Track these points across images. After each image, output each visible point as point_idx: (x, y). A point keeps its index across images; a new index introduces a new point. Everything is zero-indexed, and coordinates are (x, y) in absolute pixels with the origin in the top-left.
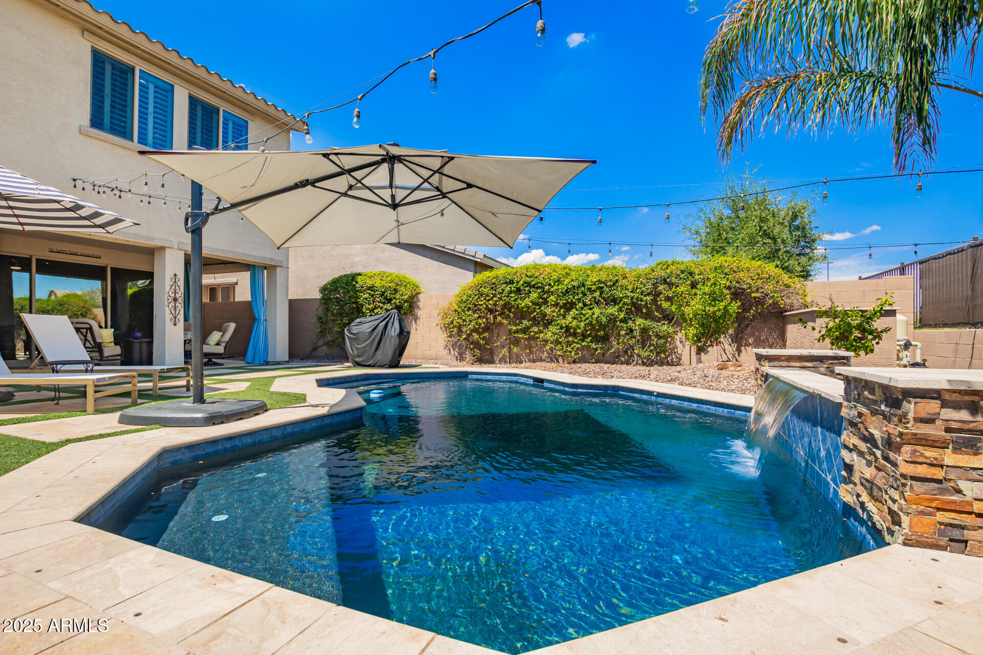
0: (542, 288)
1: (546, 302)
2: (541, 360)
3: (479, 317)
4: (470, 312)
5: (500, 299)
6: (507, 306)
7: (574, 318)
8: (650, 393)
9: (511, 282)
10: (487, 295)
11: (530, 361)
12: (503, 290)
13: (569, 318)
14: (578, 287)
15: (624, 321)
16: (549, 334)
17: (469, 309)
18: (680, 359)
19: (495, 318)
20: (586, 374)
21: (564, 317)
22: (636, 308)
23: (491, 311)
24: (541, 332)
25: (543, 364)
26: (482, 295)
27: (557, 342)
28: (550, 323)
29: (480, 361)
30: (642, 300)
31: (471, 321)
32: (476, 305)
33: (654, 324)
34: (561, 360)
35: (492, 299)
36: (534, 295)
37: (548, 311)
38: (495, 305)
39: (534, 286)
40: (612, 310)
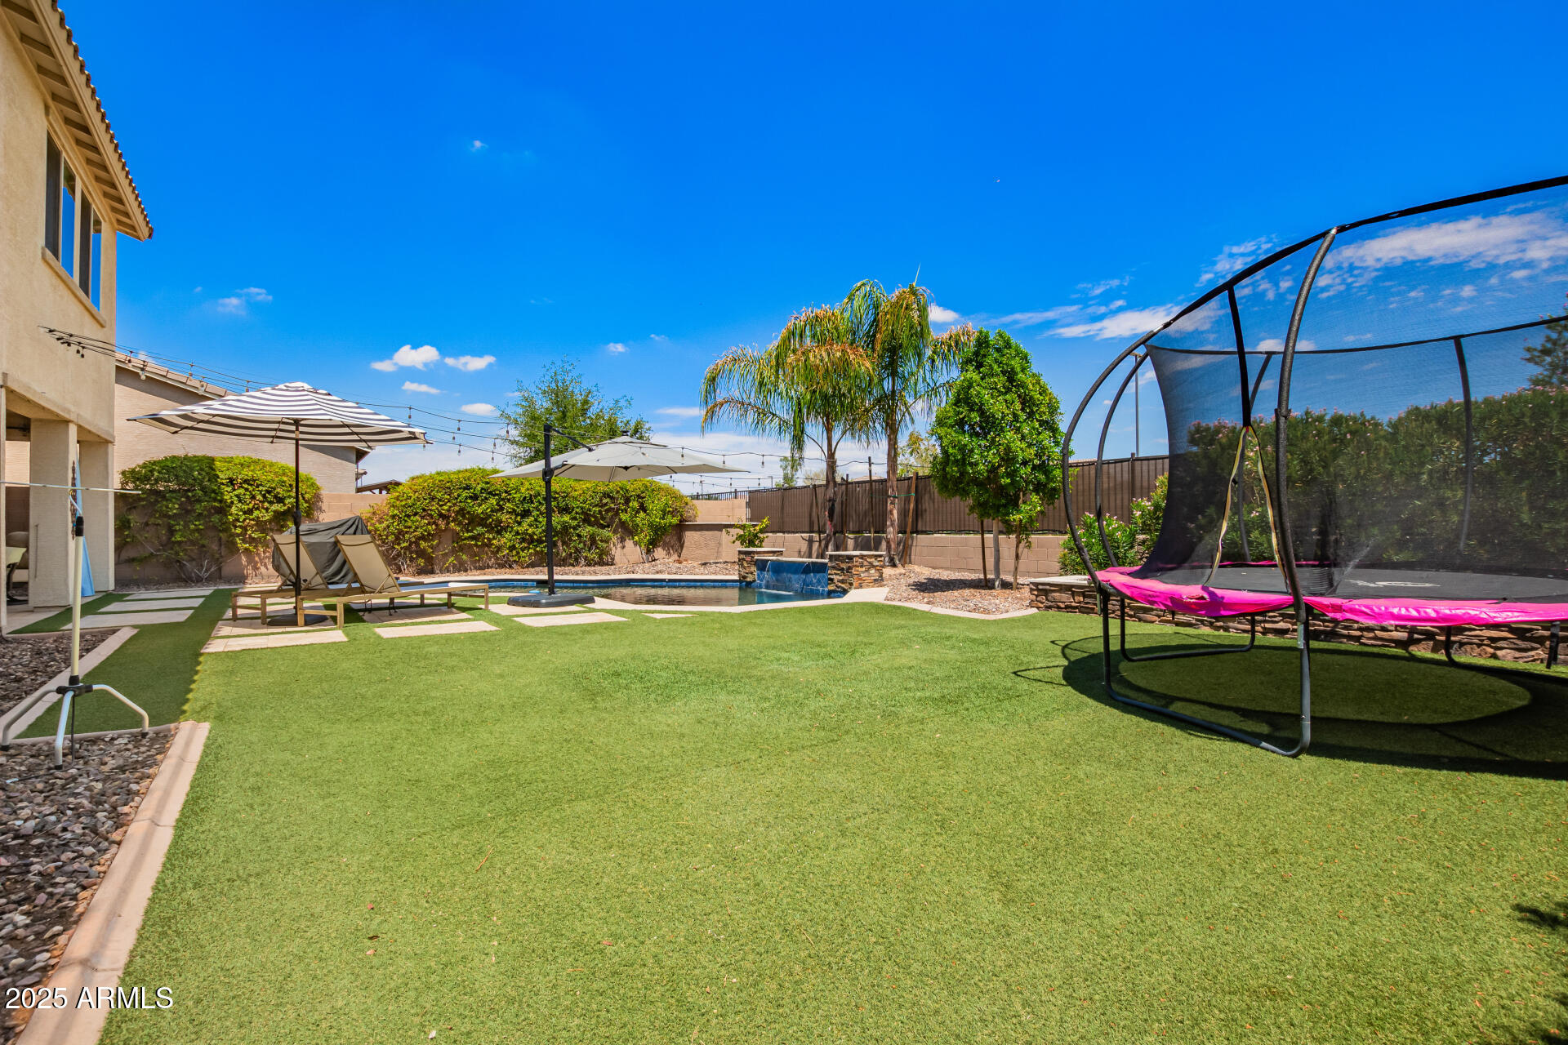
0: (499, 495)
1: (501, 509)
3: (429, 524)
4: (417, 517)
5: (455, 504)
6: (462, 512)
7: (530, 525)
9: (468, 487)
10: (440, 500)
12: (459, 495)
13: (525, 525)
14: (536, 496)
15: (575, 528)
16: (506, 539)
17: (416, 514)
19: (448, 524)
21: (519, 524)
22: (587, 519)
23: (441, 515)
24: (494, 538)
25: (493, 570)
26: (433, 499)
27: (512, 548)
28: (505, 529)
29: (422, 571)
30: (590, 510)
31: (417, 528)
32: (424, 510)
33: (601, 530)
34: (514, 566)
35: (445, 504)
36: (493, 501)
37: (504, 517)
38: (449, 510)
39: (490, 493)
40: (566, 518)
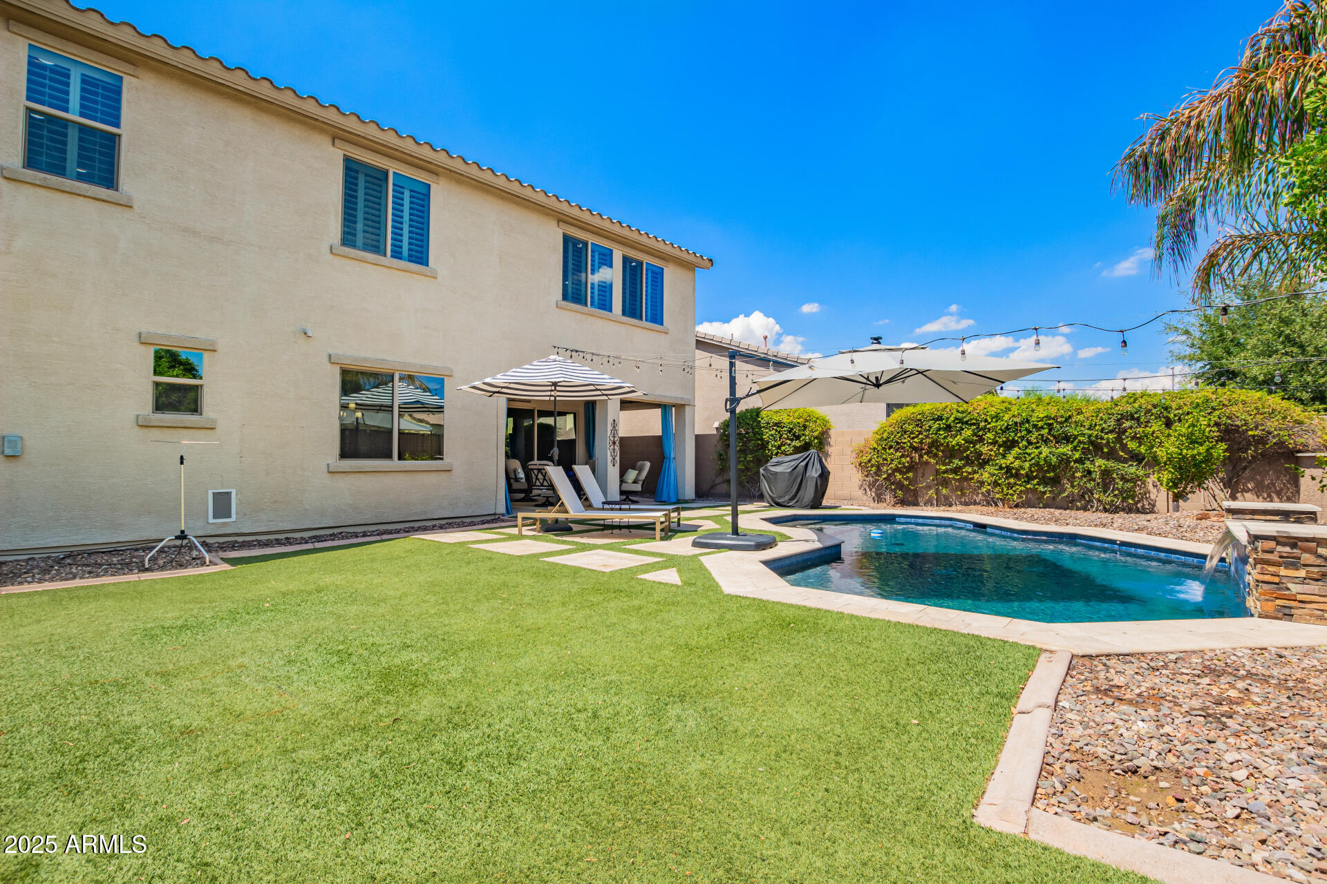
0: (977, 424)
1: (981, 440)
2: (975, 503)
3: (902, 456)
4: (892, 450)
5: (927, 437)
6: (934, 444)
7: (1016, 458)
8: (1113, 542)
9: (940, 418)
10: (912, 433)
11: (961, 503)
12: (930, 427)
13: (1010, 458)
14: (1022, 423)
15: (1078, 461)
16: (985, 475)
17: (891, 447)
18: (1154, 506)
19: (921, 456)
20: (1033, 519)
21: (1004, 457)
22: (1095, 447)
23: (915, 449)
24: (975, 472)
25: (979, 507)
26: (905, 432)
27: (996, 484)
28: (986, 462)
29: (903, 502)
30: (1102, 438)
31: (892, 460)
32: (898, 443)
33: (1120, 466)
34: (1000, 504)
35: (917, 436)
36: (968, 433)
37: (984, 449)
38: (921, 443)
39: (966, 423)
40: (1065, 449)
